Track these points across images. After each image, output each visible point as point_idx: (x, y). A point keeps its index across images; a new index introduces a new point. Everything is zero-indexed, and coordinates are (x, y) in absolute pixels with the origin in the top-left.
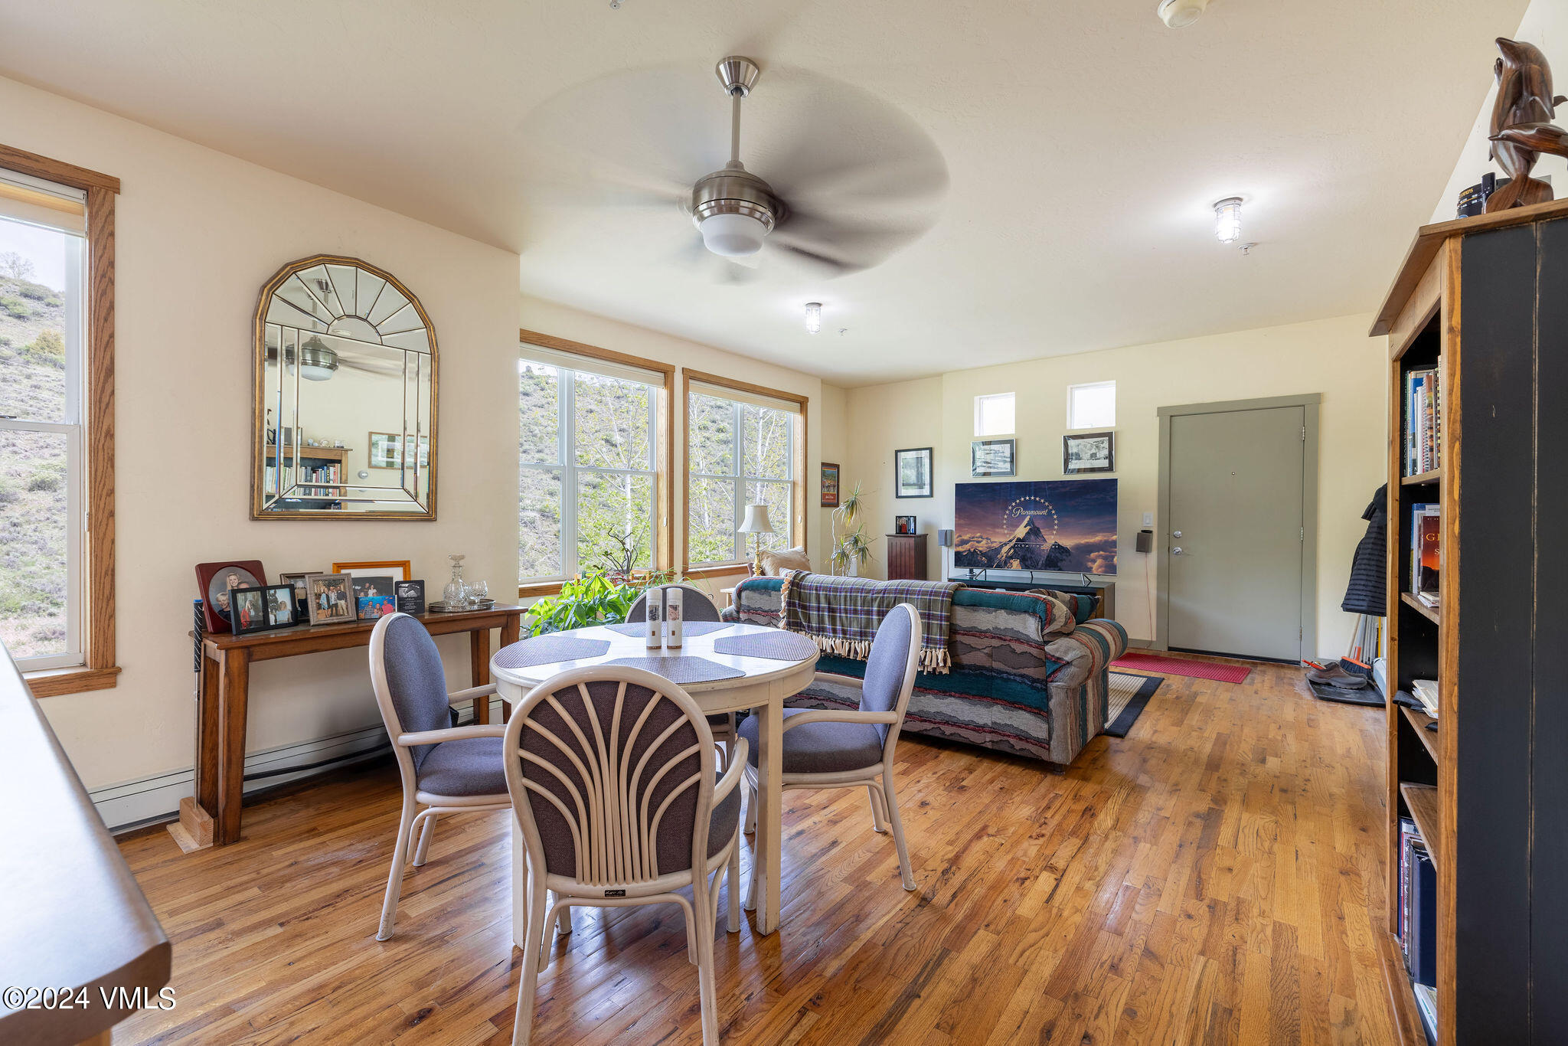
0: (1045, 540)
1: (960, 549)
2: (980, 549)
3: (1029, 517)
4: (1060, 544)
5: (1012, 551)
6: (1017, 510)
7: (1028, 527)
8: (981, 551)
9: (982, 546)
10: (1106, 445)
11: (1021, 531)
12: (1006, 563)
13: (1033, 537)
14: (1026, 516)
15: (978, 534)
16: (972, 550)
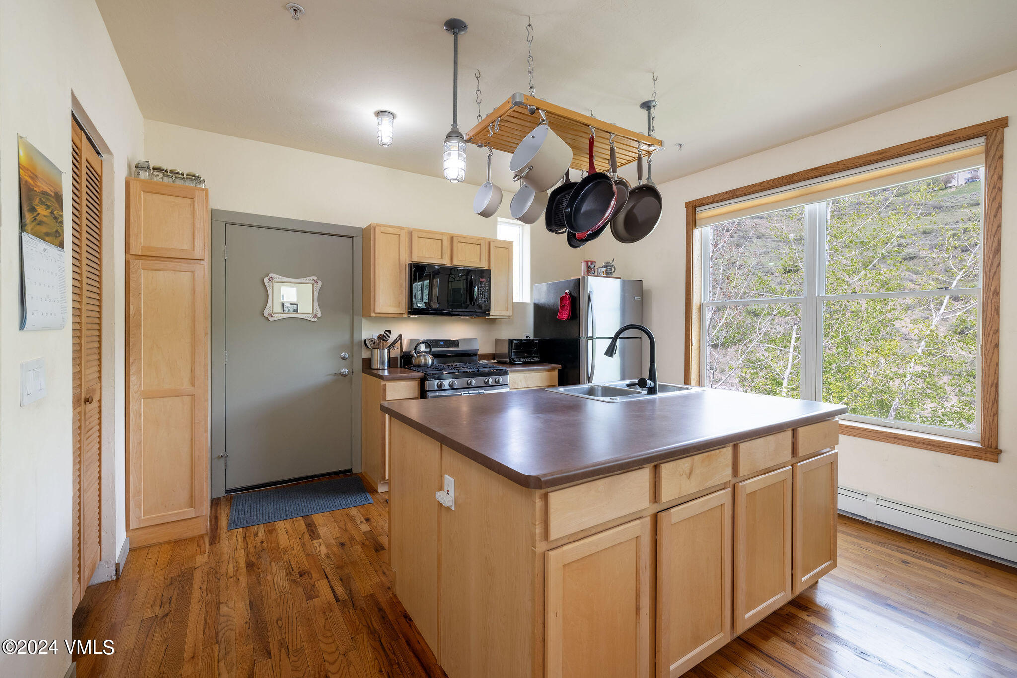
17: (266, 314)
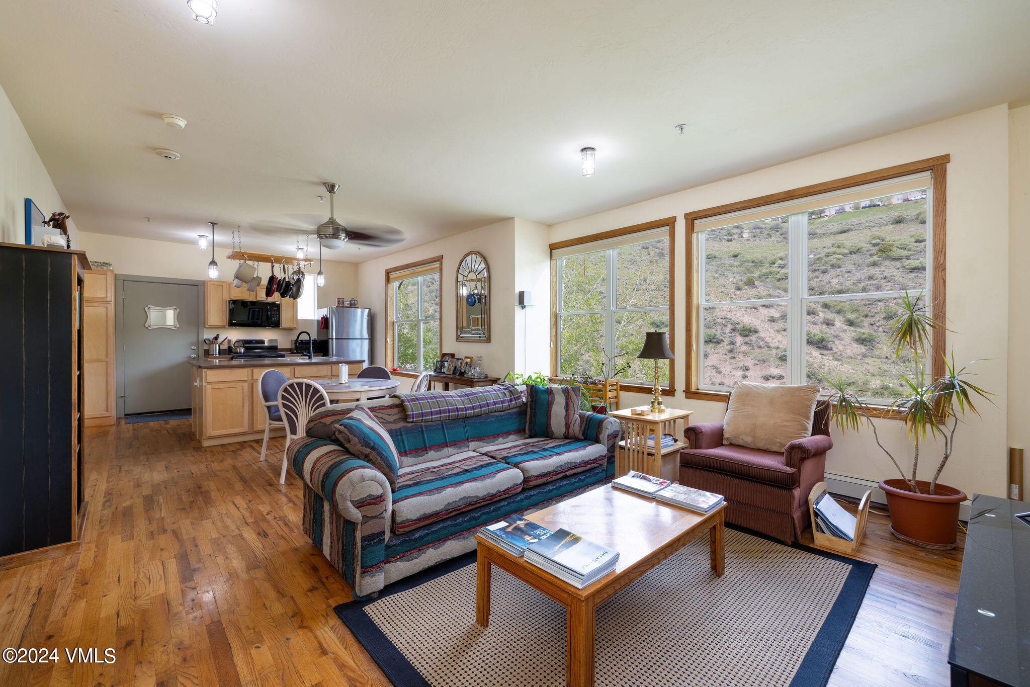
17: (146, 326)
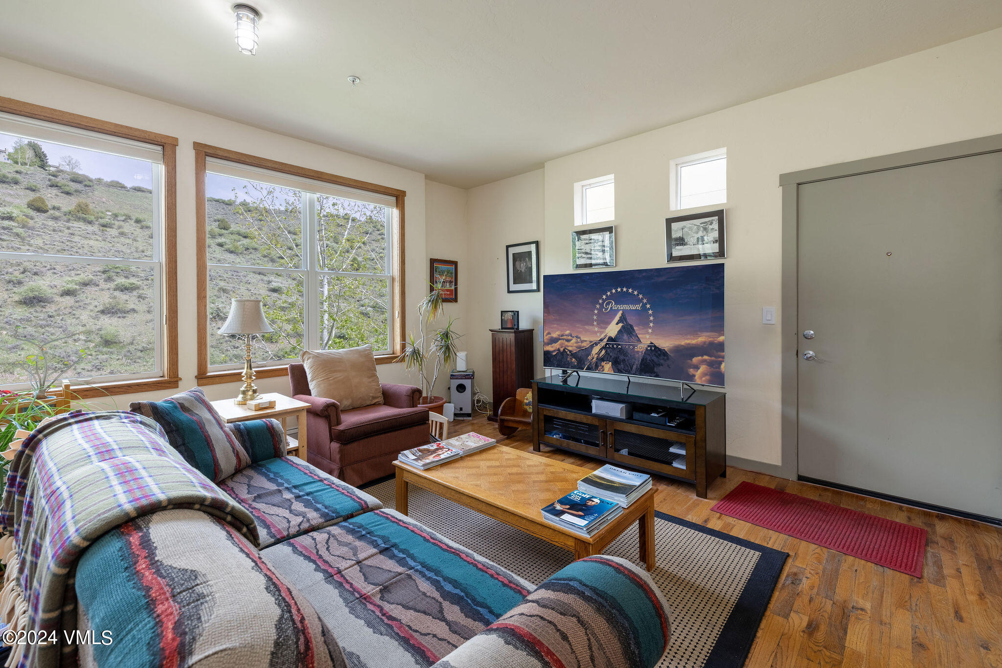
0: (639, 341)
1: (549, 348)
2: (570, 348)
3: (621, 312)
4: (657, 345)
5: (603, 352)
6: (608, 304)
7: (621, 325)
8: (570, 351)
9: (572, 346)
10: (715, 226)
11: (613, 329)
12: (597, 366)
13: (625, 337)
14: (618, 310)
15: (568, 332)
16: (562, 349)
